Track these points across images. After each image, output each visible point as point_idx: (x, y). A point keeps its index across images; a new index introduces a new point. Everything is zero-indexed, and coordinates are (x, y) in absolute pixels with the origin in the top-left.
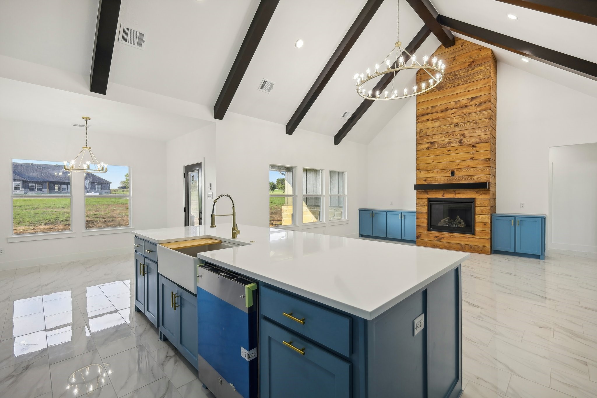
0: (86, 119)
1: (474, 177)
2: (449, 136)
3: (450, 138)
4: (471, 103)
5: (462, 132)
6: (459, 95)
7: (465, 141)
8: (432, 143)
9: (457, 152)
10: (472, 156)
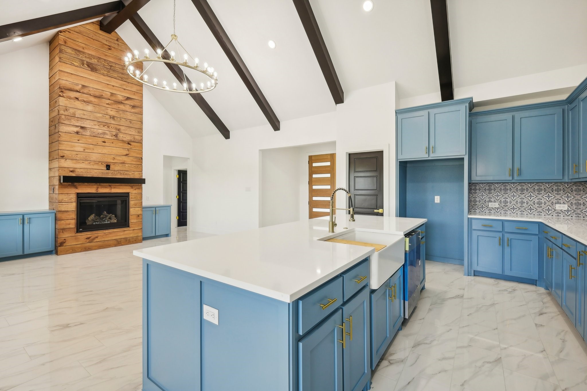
1: (129, 173)
2: (104, 126)
3: (105, 128)
4: (126, 102)
5: (118, 127)
6: (115, 88)
7: (121, 136)
8: (82, 128)
9: (112, 145)
10: (127, 153)
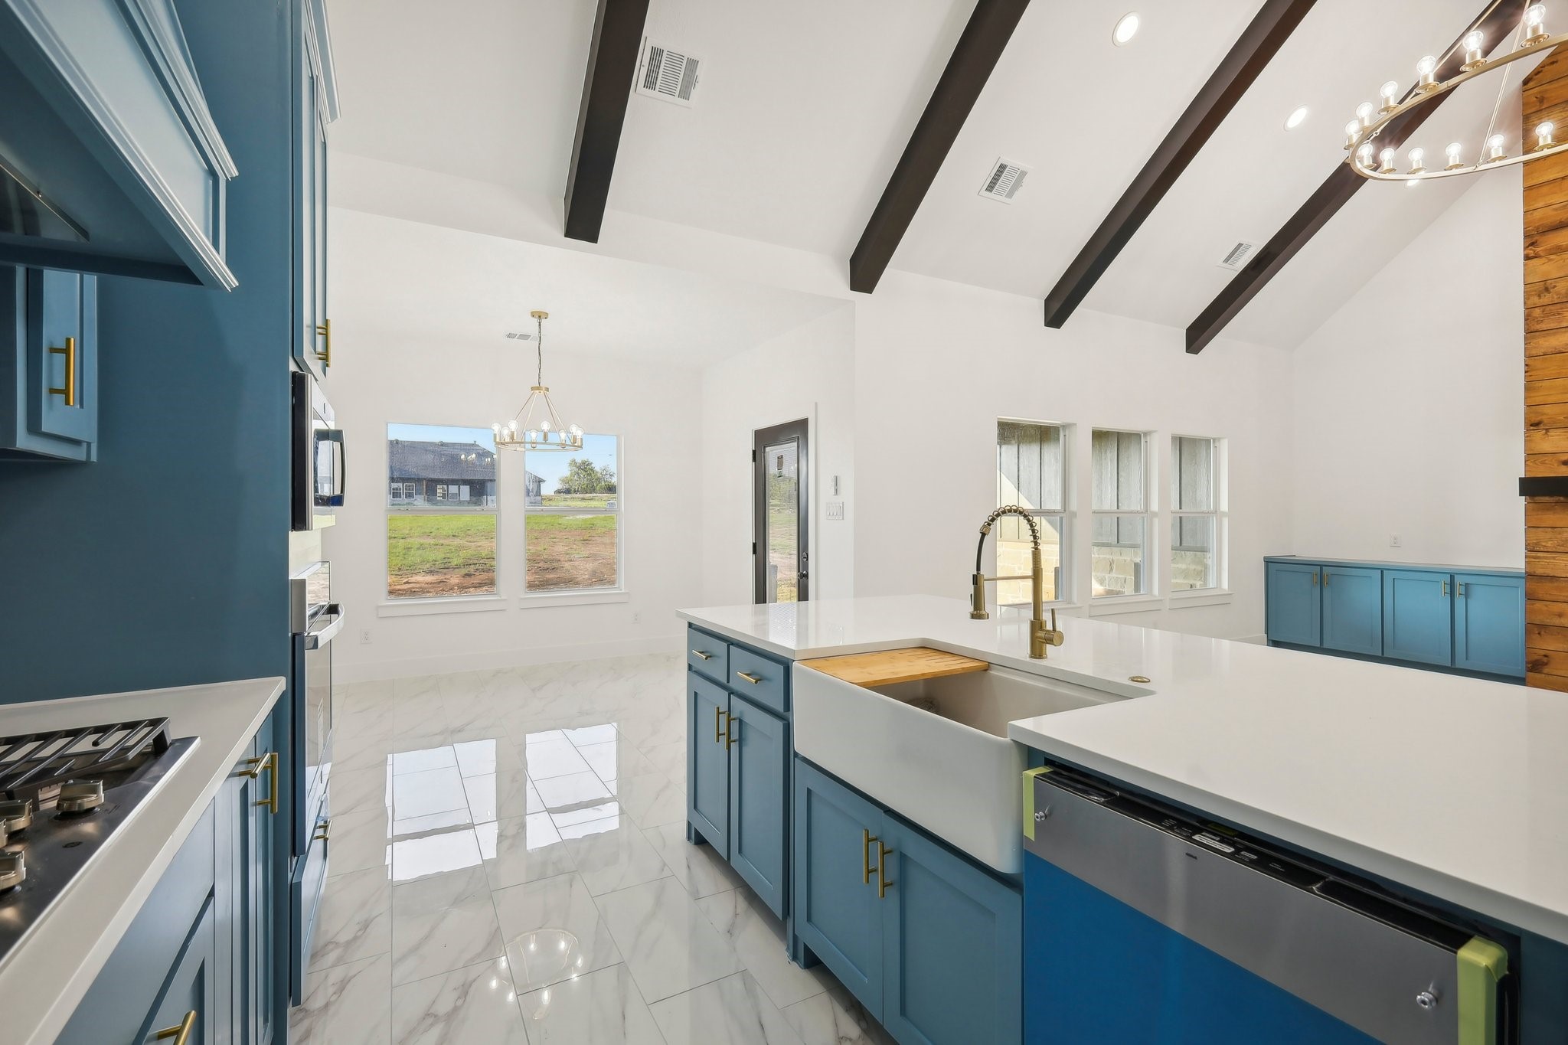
0: (540, 317)
